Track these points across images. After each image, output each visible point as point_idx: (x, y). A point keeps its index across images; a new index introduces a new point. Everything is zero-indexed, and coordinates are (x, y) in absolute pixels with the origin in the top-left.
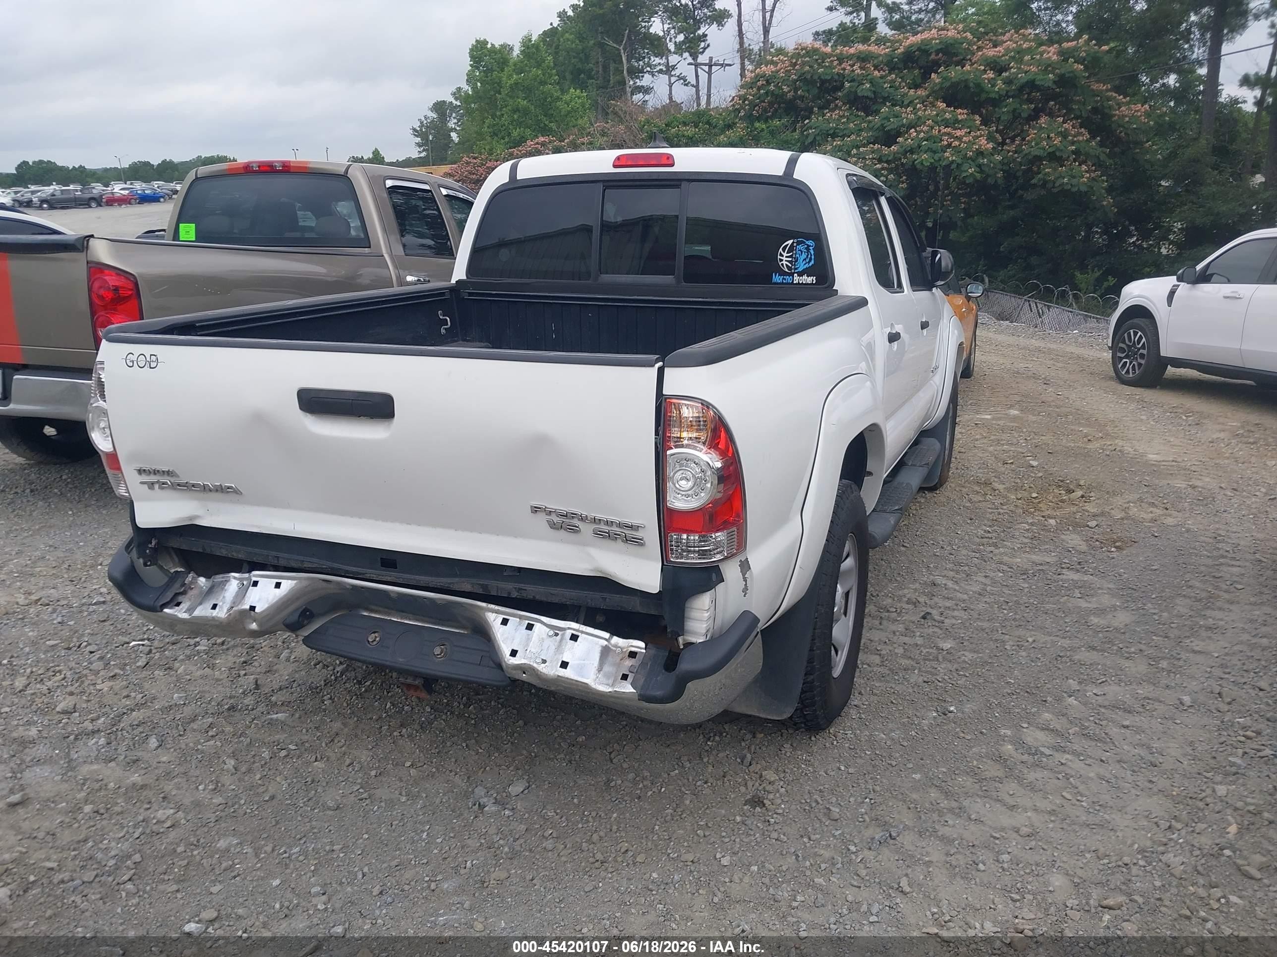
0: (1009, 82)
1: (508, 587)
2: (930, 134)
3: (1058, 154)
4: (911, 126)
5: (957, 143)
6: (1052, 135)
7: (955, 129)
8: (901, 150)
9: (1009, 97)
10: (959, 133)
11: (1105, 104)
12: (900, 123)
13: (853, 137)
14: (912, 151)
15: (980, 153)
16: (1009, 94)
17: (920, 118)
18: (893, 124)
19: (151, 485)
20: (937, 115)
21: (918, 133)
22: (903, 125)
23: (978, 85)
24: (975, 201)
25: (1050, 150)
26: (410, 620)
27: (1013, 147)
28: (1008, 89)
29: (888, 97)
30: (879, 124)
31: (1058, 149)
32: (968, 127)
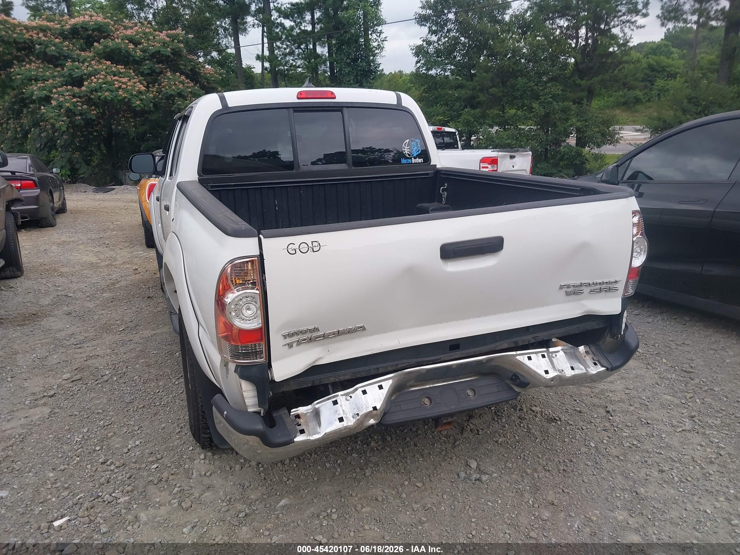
0: (144, 51)
1: (529, 338)
2: (106, 80)
3: (182, 93)
4: (90, 75)
5: (125, 86)
6: (177, 83)
7: (120, 77)
8: (89, 90)
9: (146, 60)
10: (124, 80)
11: (196, 66)
12: (82, 73)
13: (51, 81)
14: (96, 91)
15: (140, 92)
16: (146, 58)
17: (96, 70)
18: (77, 73)
19: (290, 345)
20: (106, 69)
21: (98, 79)
22: (85, 74)
23: (127, 52)
24: (138, 120)
25: (178, 91)
26: (439, 383)
27: (155, 89)
28: (144, 55)
29: (68, 56)
30: (68, 73)
31: (182, 91)
32: (128, 77)
